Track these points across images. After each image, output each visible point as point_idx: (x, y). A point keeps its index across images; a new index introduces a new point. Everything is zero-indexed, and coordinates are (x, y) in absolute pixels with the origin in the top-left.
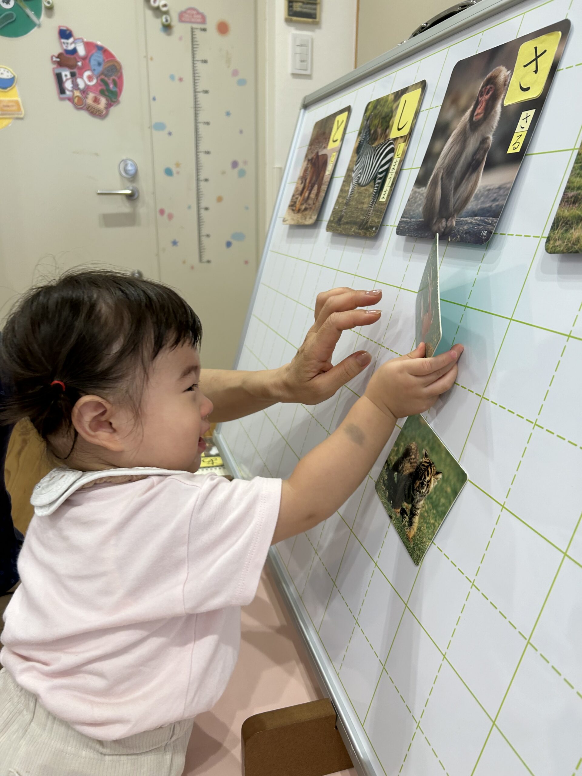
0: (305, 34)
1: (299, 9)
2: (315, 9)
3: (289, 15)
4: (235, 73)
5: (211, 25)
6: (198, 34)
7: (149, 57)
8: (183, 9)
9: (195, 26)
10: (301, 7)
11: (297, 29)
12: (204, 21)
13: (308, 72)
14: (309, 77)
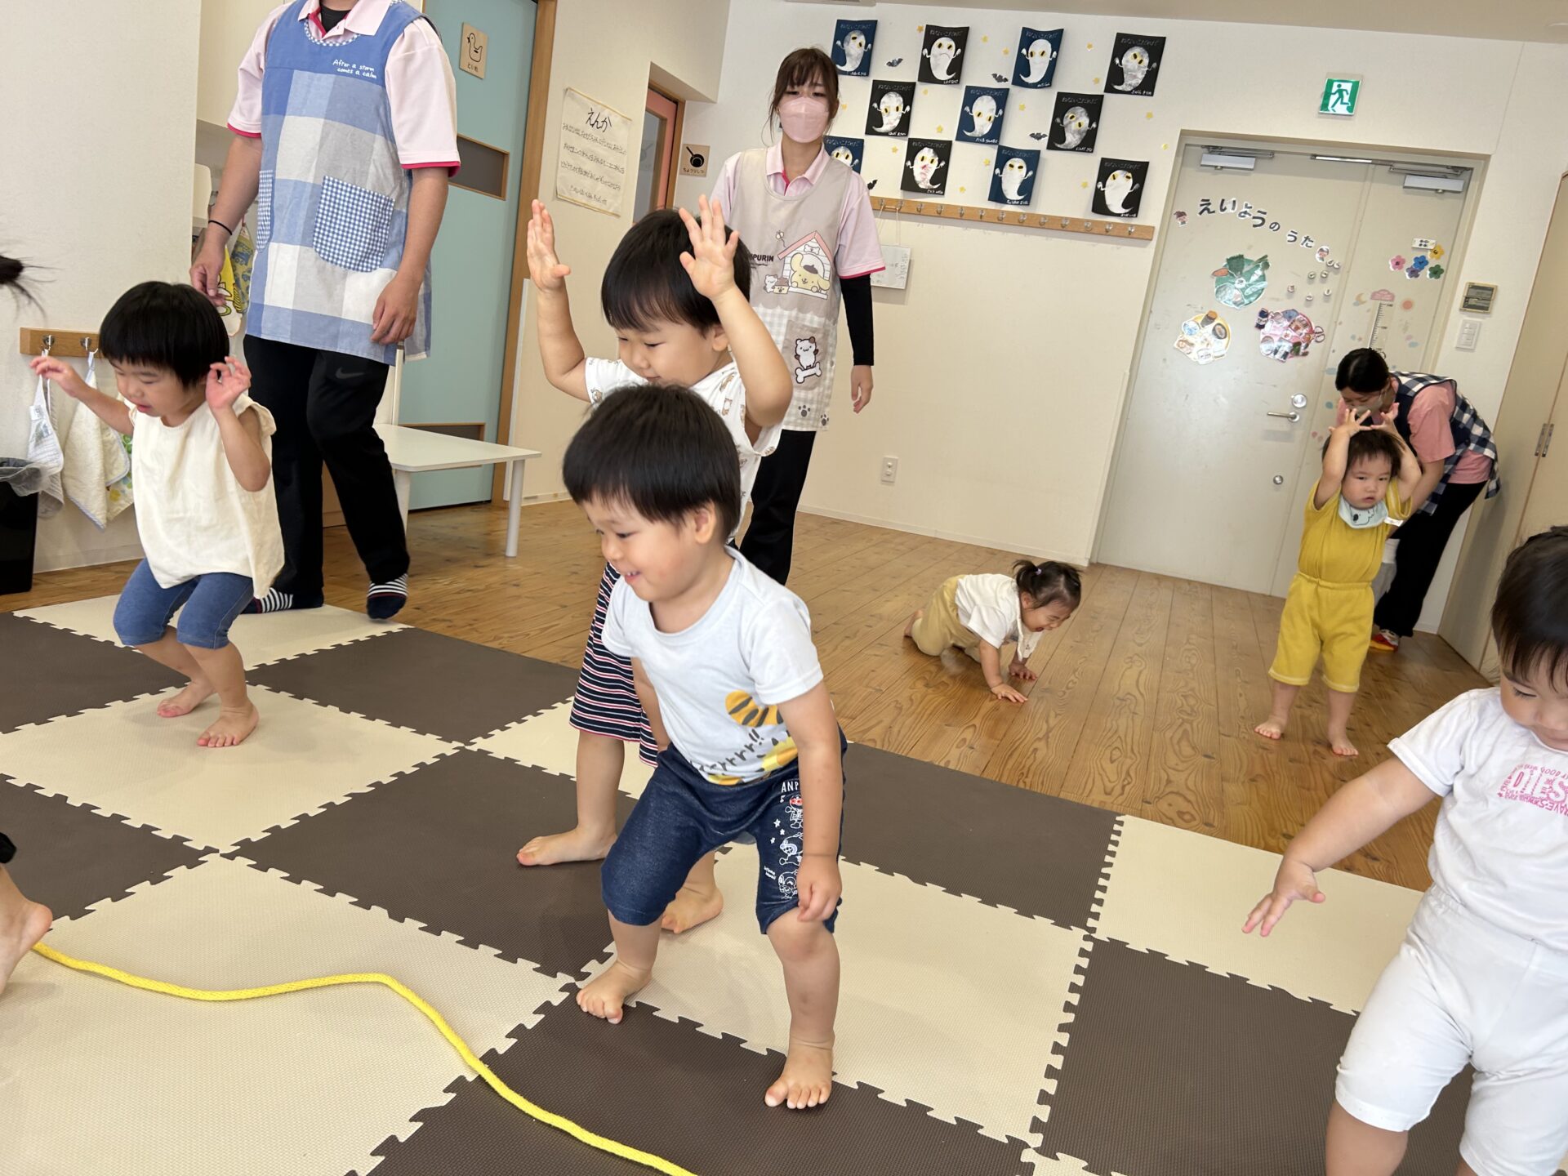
0: (1475, 318)
1: (1474, 303)
2: (1489, 304)
3: (1464, 307)
4: (1409, 338)
5: (1398, 302)
6: (1384, 307)
7: (1338, 322)
8: (1377, 290)
9: (1382, 302)
10: (1476, 302)
11: (1469, 316)
12: (1393, 298)
13: (1472, 347)
14: (1472, 350)
